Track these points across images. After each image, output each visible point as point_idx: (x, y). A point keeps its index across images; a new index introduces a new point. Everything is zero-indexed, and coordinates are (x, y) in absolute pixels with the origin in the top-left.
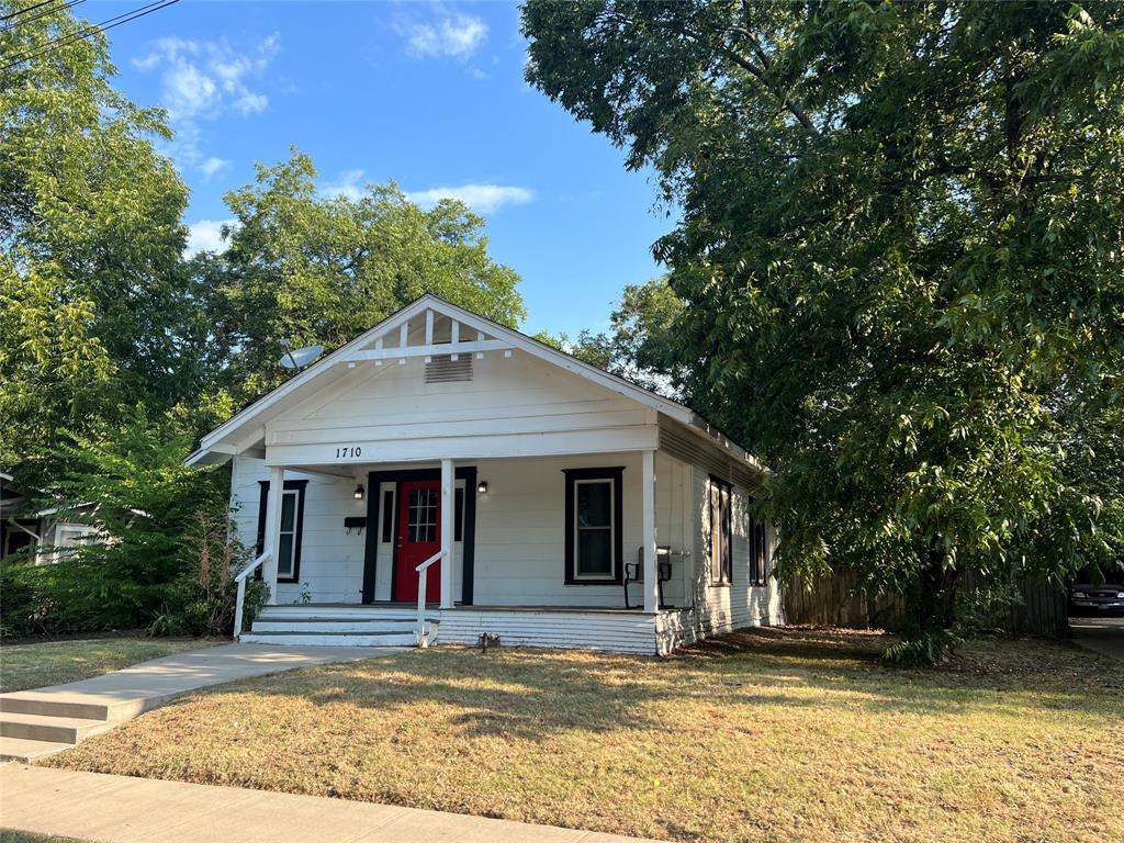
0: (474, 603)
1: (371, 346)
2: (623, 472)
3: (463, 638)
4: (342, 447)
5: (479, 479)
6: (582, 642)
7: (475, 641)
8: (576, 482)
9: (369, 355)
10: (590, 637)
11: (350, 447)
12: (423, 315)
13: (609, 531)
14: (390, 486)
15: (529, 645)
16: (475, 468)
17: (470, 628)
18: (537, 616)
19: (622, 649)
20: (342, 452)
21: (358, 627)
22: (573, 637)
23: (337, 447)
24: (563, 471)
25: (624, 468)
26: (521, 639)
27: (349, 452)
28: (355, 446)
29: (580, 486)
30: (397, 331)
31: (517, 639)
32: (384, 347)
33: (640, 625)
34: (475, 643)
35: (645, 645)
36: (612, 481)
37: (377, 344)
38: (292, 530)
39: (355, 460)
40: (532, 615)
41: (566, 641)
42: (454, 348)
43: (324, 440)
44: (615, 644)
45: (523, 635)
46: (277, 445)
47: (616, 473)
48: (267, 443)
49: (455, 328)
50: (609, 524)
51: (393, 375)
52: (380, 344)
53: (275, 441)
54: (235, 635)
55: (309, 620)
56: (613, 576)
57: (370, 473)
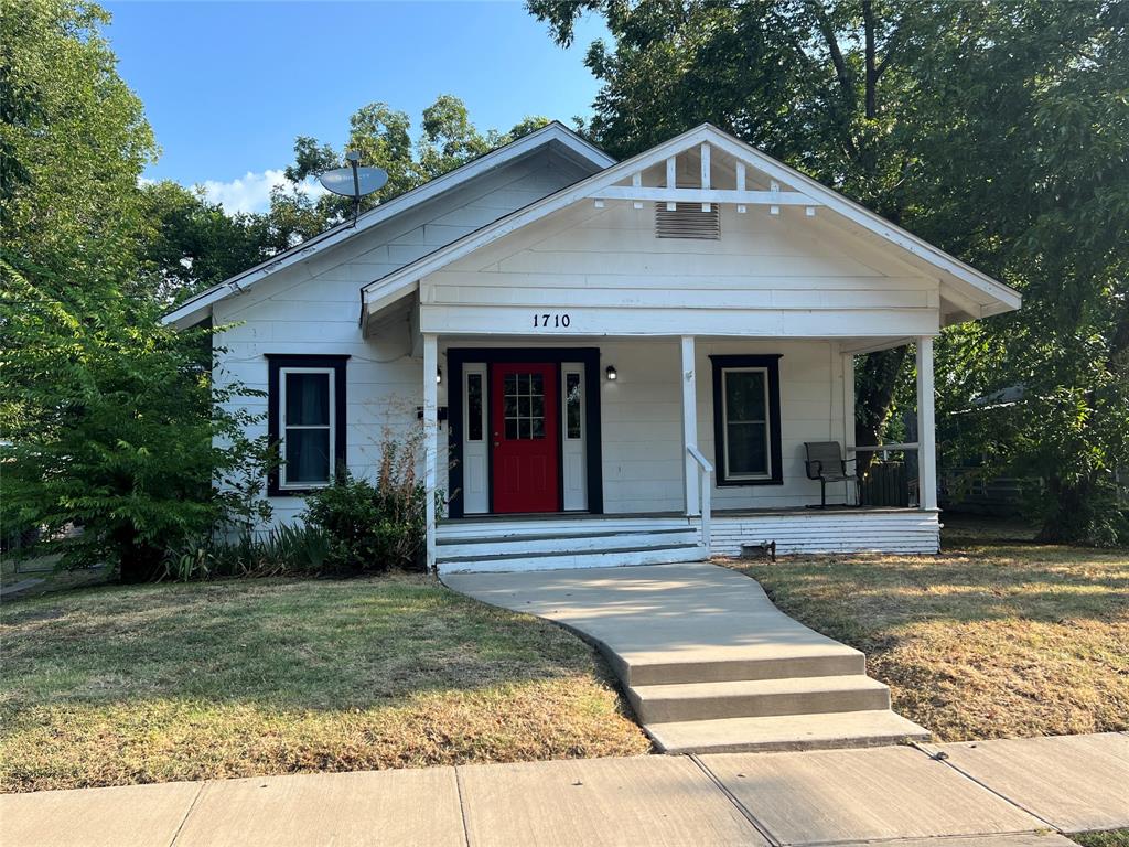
0: (605, 511)
1: (628, 182)
2: (780, 360)
3: (722, 548)
4: (540, 313)
5: (604, 362)
6: (861, 545)
7: (736, 552)
8: (724, 370)
9: (622, 193)
11: (553, 314)
12: (698, 148)
13: (764, 425)
14: (480, 369)
15: (803, 552)
17: (728, 538)
19: (904, 550)
20: (541, 321)
21: (598, 543)
22: (851, 540)
23: (533, 313)
24: (709, 356)
25: (781, 356)
26: (793, 547)
27: (552, 321)
28: (561, 314)
29: (729, 375)
30: (662, 167)
31: (787, 547)
32: (643, 185)
33: (922, 524)
34: (738, 554)
35: (928, 544)
36: (765, 370)
37: (634, 180)
38: (327, 423)
39: (561, 331)
40: (778, 519)
41: (844, 545)
43: (513, 301)
44: (897, 544)
45: (794, 541)
46: (437, 304)
47: (771, 361)
48: (423, 298)
49: (741, 171)
50: (764, 419)
52: (637, 180)
53: (434, 298)
54: (429, 565)
55: (505, 539)
56: (769, 476)
57: (449, 349)
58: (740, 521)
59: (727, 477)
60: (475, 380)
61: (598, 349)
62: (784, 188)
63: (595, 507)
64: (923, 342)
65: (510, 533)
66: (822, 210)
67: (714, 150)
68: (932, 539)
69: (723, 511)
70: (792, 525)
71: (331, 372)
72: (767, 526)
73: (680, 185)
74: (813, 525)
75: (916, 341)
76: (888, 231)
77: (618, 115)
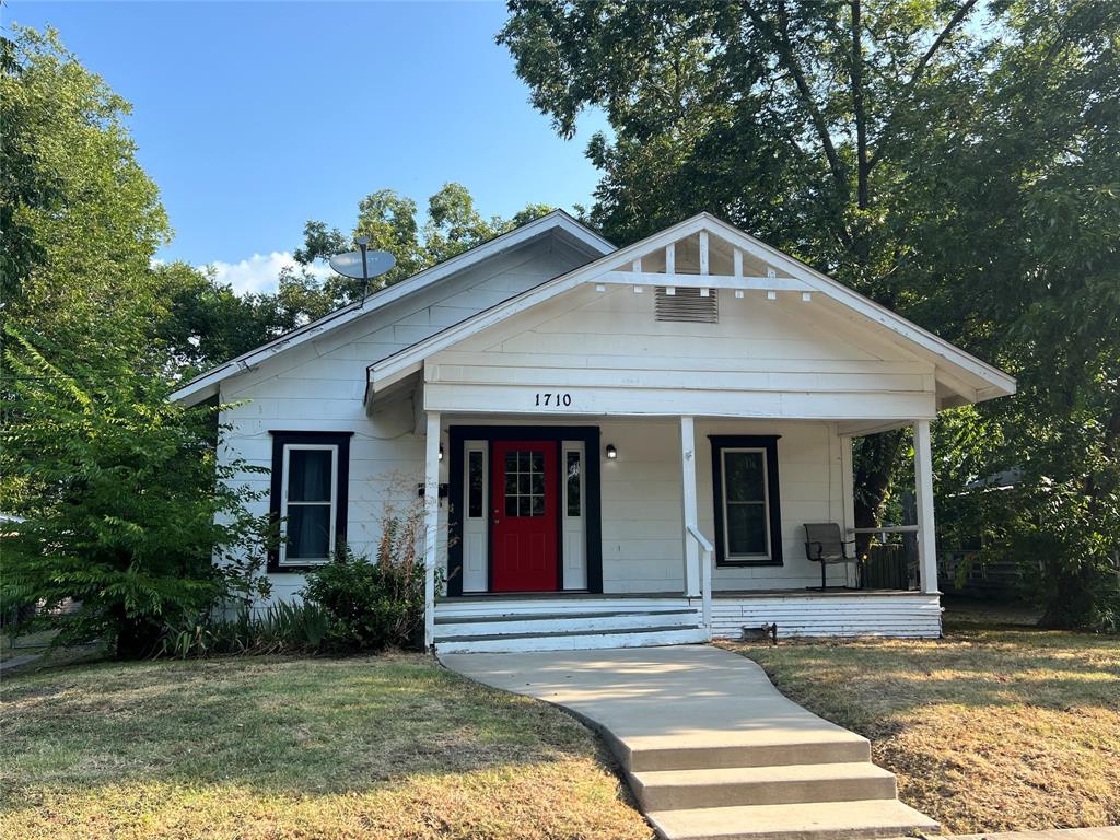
0: (604, 592)
1: (628, 267)
2: (778, 441)
3: (721, 631)
4: (542, 392)
6: (863, 629)
7: (738, 634)
8: (723, 450)
9: (626, 278)
10: (871, 623)
11: (554, 393)
12: (696, 236)
13: (763, 506)
14: (481, 446)
15: (805, 635)
17: (729, 619)
19: (906, 633)
20: (543, 400)
22: (852, 623)
23: (536, 391)
24: (710, 437)
25: (780, 437)
26: (795, 629)
27: (553, 400)
28: (562, 392)
29: (728, 455)
30: (660, 255)
31: (788, 630)
32: (643, 271)
33: (924, 607)
34: (739, 636)
35: (930, 628)
36: (764, 450)
37: (634, 266)
38: (329, 500)
39: (562, 409)
40: (779, 601)
41: (846, 629)
43: (515, 380)
44: (899, 628)
45: (797, 624)
46: (441, 383)
47: (770, 442)
48: (427, 377)
49: (738, 260)
50: (763, 499)
52: (637, 265)
53: (438, 378)
54: (427, 644)
55: (504, 618)
56: (769, 557)
57: (451, 427)
58: (741, 602)
59: (728, 557)
60: (476, 457)
61: (598, 428)
62: (780, 274)
63: (594, 587)
64: (921, 426)
65: (509, 612)
66: (817, 295)
67: (712, 238)
68: (934, 622)
69: (723, 592)
70: (792, 607)
71: (335, 449)
72: (768, 608)
73: (679, 270)
74: (814, 607)
75: (913, 424)
76: (884, 317)
77: (617, 204)
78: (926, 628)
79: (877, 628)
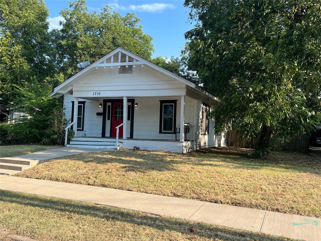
0: (134, 138)
2: (177, 101)
3: (129, 147)
4: (95, 92)
7: (132, 148)
8: (163, 104)
9: (102, 65)
11: (97, 92)
14: (109, 104)
15: (147, 149)
16: (134, 99)
17: (131, 145)
18: (150, 142)
19: (173, 151)
20: (95, 94)
22: (160, 148)
23: (93, 92)
24: (160, 101)
27: (97, 93)
28: (99, 92)
29: (164, 105)
30: (110, 58)
31: (144, 148)
33: (178, 145)
36: (174, 104)
38: (81, 116)
39: (98, 96)
42: (127, 64)
43: (90, 90)
44: (171, 150)
46: (76, 91)
47: (175, 102)
48: (73, 90)
49: (127, 58)
50: (172, 117)
51: (109, 71)
52: (105, 62)
53: (75, 90)
54: (65, 145)
56: (173, 131)
57: (104, 100)
58: (134, 141)
59: (163, 131)
60: (109, 106)
62: (137, 61)
63: (131, 137)
66: (145, 65)
68: (181, 149)
73: (114, 62)
78: (179, 150)
79: (165, 149)
